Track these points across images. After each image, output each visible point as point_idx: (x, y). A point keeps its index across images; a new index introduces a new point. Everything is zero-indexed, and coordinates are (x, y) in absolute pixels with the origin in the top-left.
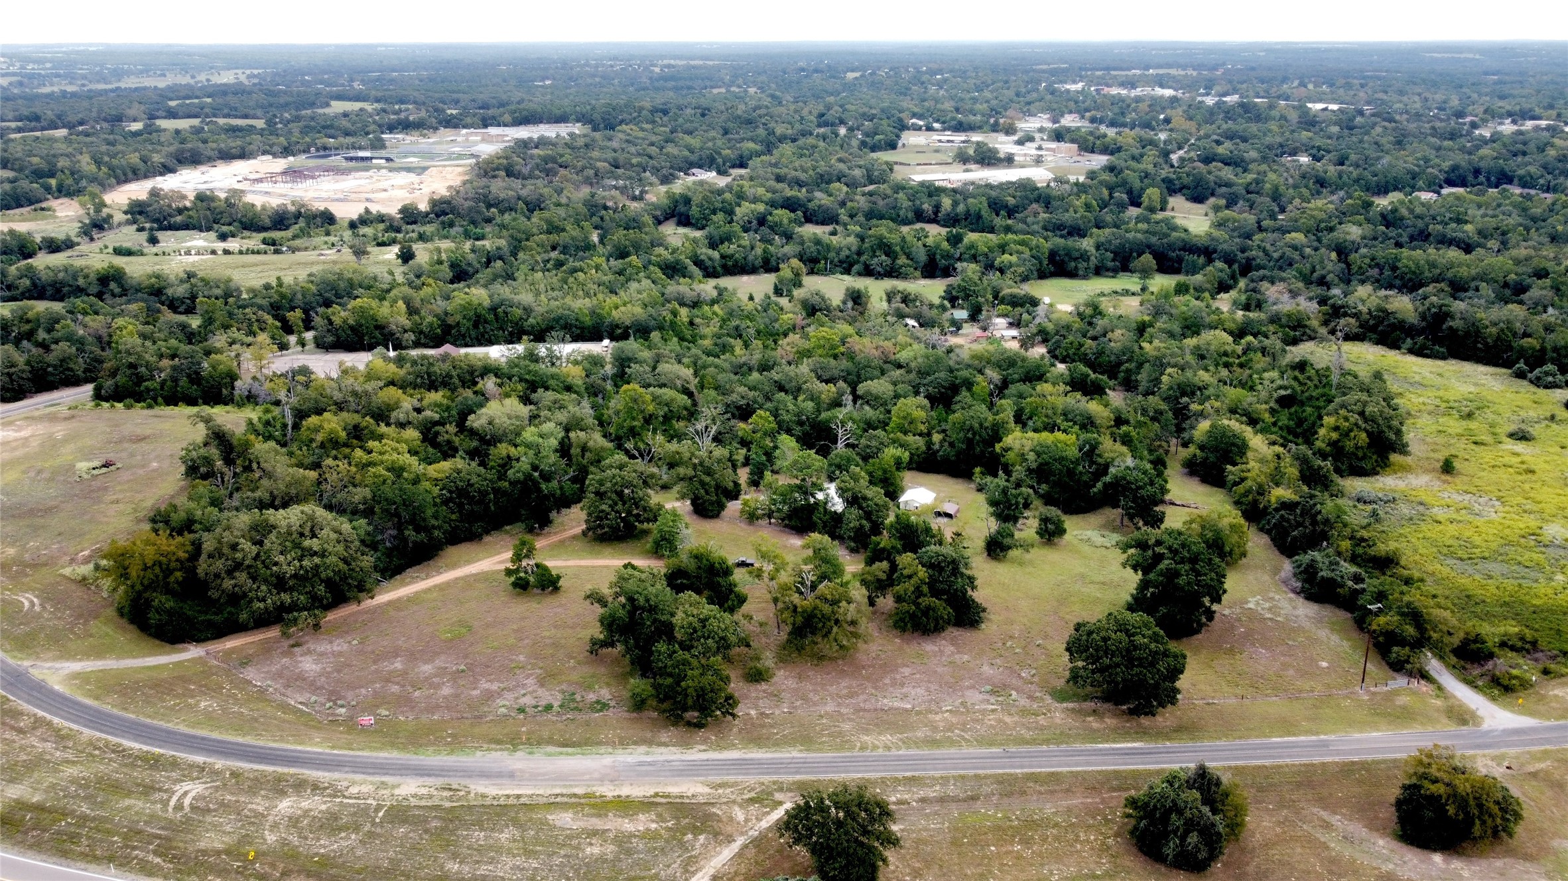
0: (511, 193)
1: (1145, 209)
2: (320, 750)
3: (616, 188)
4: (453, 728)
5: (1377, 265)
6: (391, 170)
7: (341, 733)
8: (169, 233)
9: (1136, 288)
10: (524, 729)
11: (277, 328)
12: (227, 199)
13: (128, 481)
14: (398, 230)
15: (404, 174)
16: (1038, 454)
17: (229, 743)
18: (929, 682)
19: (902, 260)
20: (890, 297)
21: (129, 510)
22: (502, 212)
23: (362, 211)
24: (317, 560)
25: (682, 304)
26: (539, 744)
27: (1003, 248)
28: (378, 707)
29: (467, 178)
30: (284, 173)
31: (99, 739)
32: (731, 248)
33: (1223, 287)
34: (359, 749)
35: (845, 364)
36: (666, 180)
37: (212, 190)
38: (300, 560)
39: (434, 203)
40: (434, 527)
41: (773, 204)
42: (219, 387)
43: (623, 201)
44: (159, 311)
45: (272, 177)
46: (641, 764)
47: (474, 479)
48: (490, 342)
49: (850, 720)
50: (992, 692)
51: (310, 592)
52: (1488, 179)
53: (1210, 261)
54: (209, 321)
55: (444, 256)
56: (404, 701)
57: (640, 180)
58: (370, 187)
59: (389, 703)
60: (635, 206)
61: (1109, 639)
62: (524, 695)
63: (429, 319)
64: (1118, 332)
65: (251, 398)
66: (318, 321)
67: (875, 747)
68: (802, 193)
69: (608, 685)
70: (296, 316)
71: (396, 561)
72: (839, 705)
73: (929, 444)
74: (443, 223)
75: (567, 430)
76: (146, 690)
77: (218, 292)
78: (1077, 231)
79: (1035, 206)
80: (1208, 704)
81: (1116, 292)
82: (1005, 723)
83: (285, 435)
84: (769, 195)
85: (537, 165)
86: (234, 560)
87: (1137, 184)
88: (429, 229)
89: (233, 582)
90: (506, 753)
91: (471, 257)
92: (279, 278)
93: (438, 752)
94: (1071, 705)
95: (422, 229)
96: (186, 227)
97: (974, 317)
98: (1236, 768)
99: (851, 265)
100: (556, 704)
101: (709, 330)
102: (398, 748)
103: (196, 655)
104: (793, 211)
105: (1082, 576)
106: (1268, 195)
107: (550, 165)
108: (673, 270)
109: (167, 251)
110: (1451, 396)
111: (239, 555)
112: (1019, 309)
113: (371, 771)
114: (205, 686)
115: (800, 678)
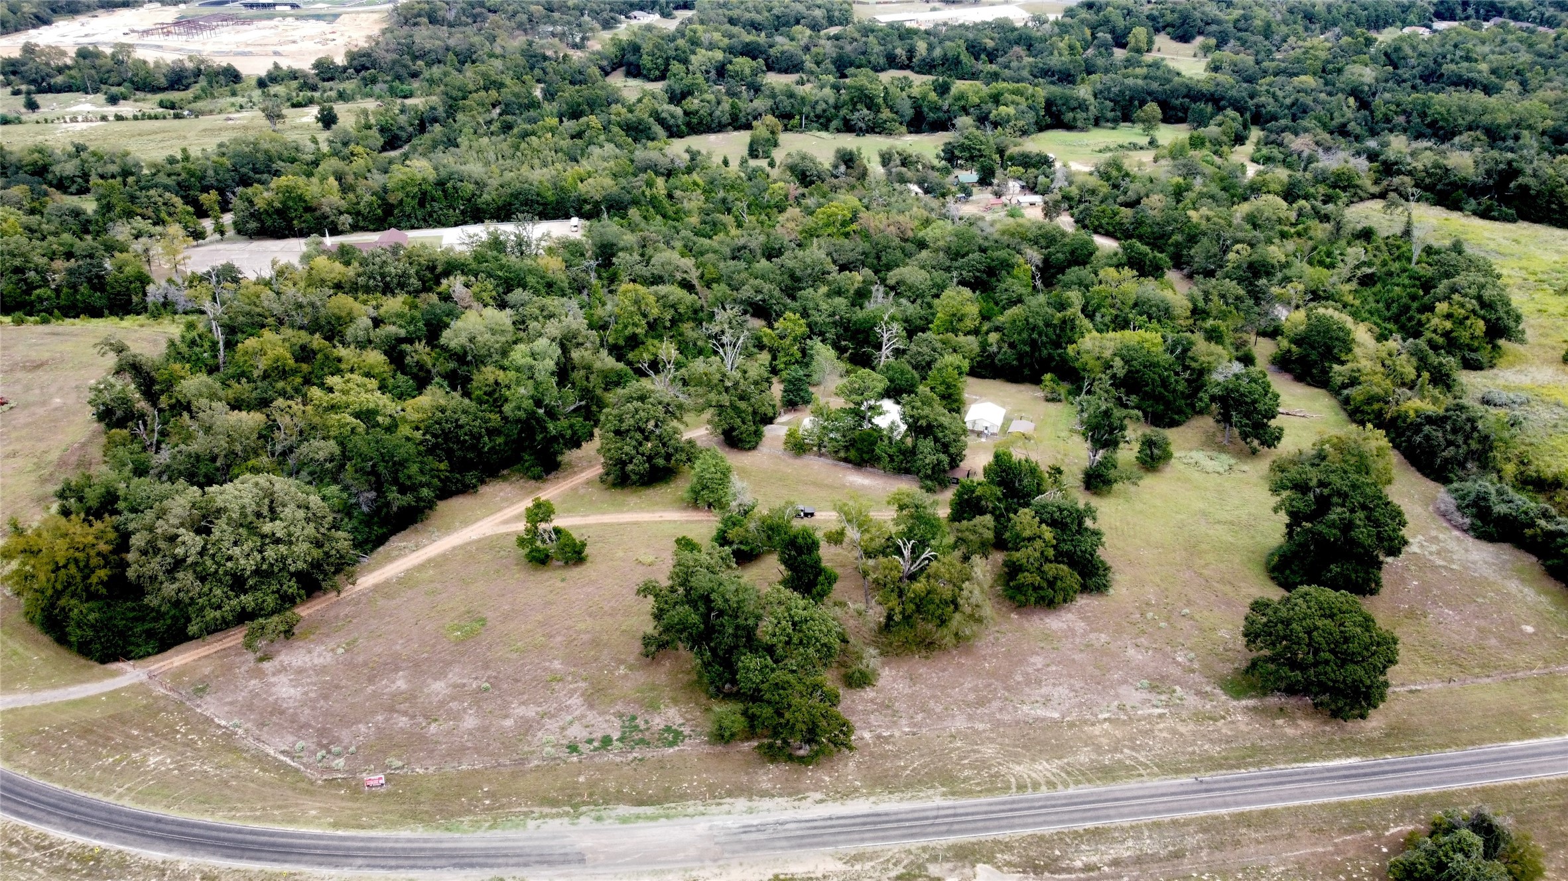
0: (438, 43)
1: (1132, 50)
2: (318, 831)
3: (553, 35)
4: (489, 781)
5: (1404, 112)
6: (298, 18)
7: (343, 798)
8: (50, 96)
9: (1144, 141)
10: (581, 779)
11: (188, 213)
12: (113, 56)
13: (27, 425)
14: (314, 88)
15: (312, 22)
16: (1127, 361)
17: (195, 826)
18: (1071, 676)
19: (886, 114)
20: (886, 160)
21: (30, 467)
22: (429, 65)
23: (271, 66)
24: (283, 549)
25: (657, 173)
26: (606, 802)
27: (996, 99)
28: (385, 753)
29: (385, 26)
30: (177, 23)
31: (15, 829)
32: (693, 103)
33: (1240, 140)
34: (372, 827)
35: (863, 246)
36: (607, 25)
37: (95, 45)
38: (260, 552)
39: (352, 56)
40: (422, 485)
41: (731, 50)
42: (128, 293)
43: (564, 50)
44: (46, 194)
45: (164, 29)
46: (747, 830)
47: (463, 419)
48: (441, 223)
49: (992, 740)
50: (1153, 688)
51: (278, 592)
52: (1477, 12)
53: (1220, 109)
54: (106, 208)
55: (373, 121)
56: (416, 743)
57: (579, 25)
58: (276, 40)
59: (399, 746)
60: (576, 55)
61: (1316, 628)
62: (571, 723)
63: (368, 198)
64: (1155, 198)
65: (167, 307)
66: (235, 201)
67: (1036, 786)
68: (762, 38)
69: (675, 701)
70: (209, 198)
71: (378, 530)
72: (970, 718)
73: (984, 345)
74: (364, 79)
75: (563, 346)
76: (73, 740)
77: (113, 168)
78: (1066, 77)
79: (1016, 49)
80: (1411, 692)
81: (1121, 147)
82: (1182, 735)
83: (215, 357)
84: (726, 41)
85: (464, 10)
86: (174, 556)
87: (1121, 23)
88: (349, 86)
89: (176, 586)
90: (566, 820)
91: (403, 119)
92: (184, 150)
93: (476, 825)
94: (1251, 702)
95: (341, 86)
96: (68, 88)
97: (985, 180)
98: (1484, 790)
99: (829, 120)
100: (615, 735)
101: (693, 202)
102: (422, 821)
103: (135, 680)
104: (754, 58)
105: (1204, 514)
106: (1259, 33)
107: (478, 10)
108: (637, 131)
109: (49, 117)
110: (1534, 266)
111: (180, 551)
112: (1032, 171)
113: (393, 862)
114: (152, 729)
115: (913, 679)
